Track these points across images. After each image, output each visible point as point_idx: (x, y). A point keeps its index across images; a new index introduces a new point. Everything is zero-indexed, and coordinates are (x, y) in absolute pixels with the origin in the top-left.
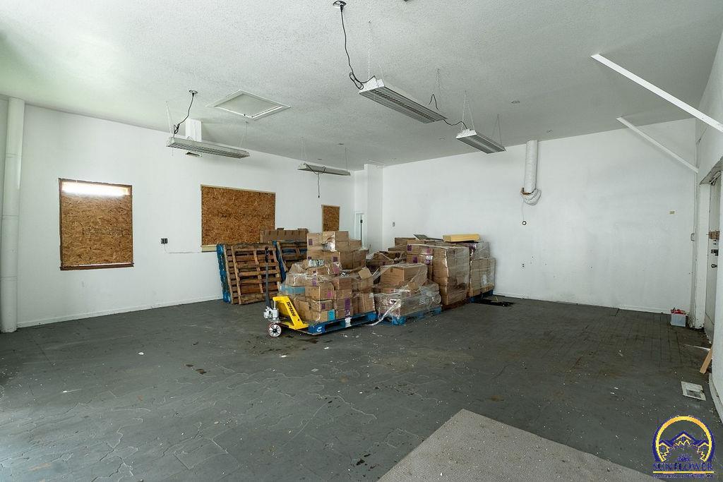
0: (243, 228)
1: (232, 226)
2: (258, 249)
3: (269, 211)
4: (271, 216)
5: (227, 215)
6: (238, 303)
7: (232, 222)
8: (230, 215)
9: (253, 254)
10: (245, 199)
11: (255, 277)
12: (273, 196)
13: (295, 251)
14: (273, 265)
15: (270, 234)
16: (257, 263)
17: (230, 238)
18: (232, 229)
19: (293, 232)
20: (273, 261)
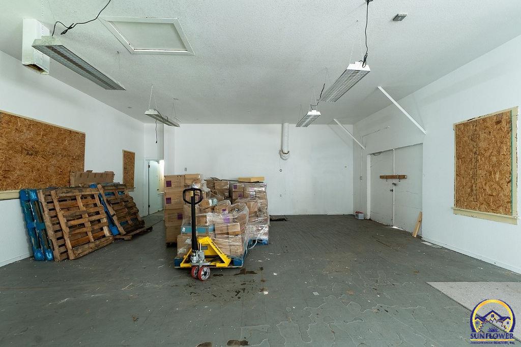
0: (52, 170)
1: (39, 166)
2: (83, 193)
3: (79, 152)
4: (81, 157)
5: (32, 153)
6: (68, 258)
7: (39, 162)
8: (37, 152)
9: (75, 199)
10: (55, 135)
11: (83, 225)
12: (83, 135)
13: (113, 194)
14: (96, 209)
15: (81, 177)
16: (83, 209)
17: (35, 181)
18: (38, 170)
19: (101, 175)
20: (95, 205)
